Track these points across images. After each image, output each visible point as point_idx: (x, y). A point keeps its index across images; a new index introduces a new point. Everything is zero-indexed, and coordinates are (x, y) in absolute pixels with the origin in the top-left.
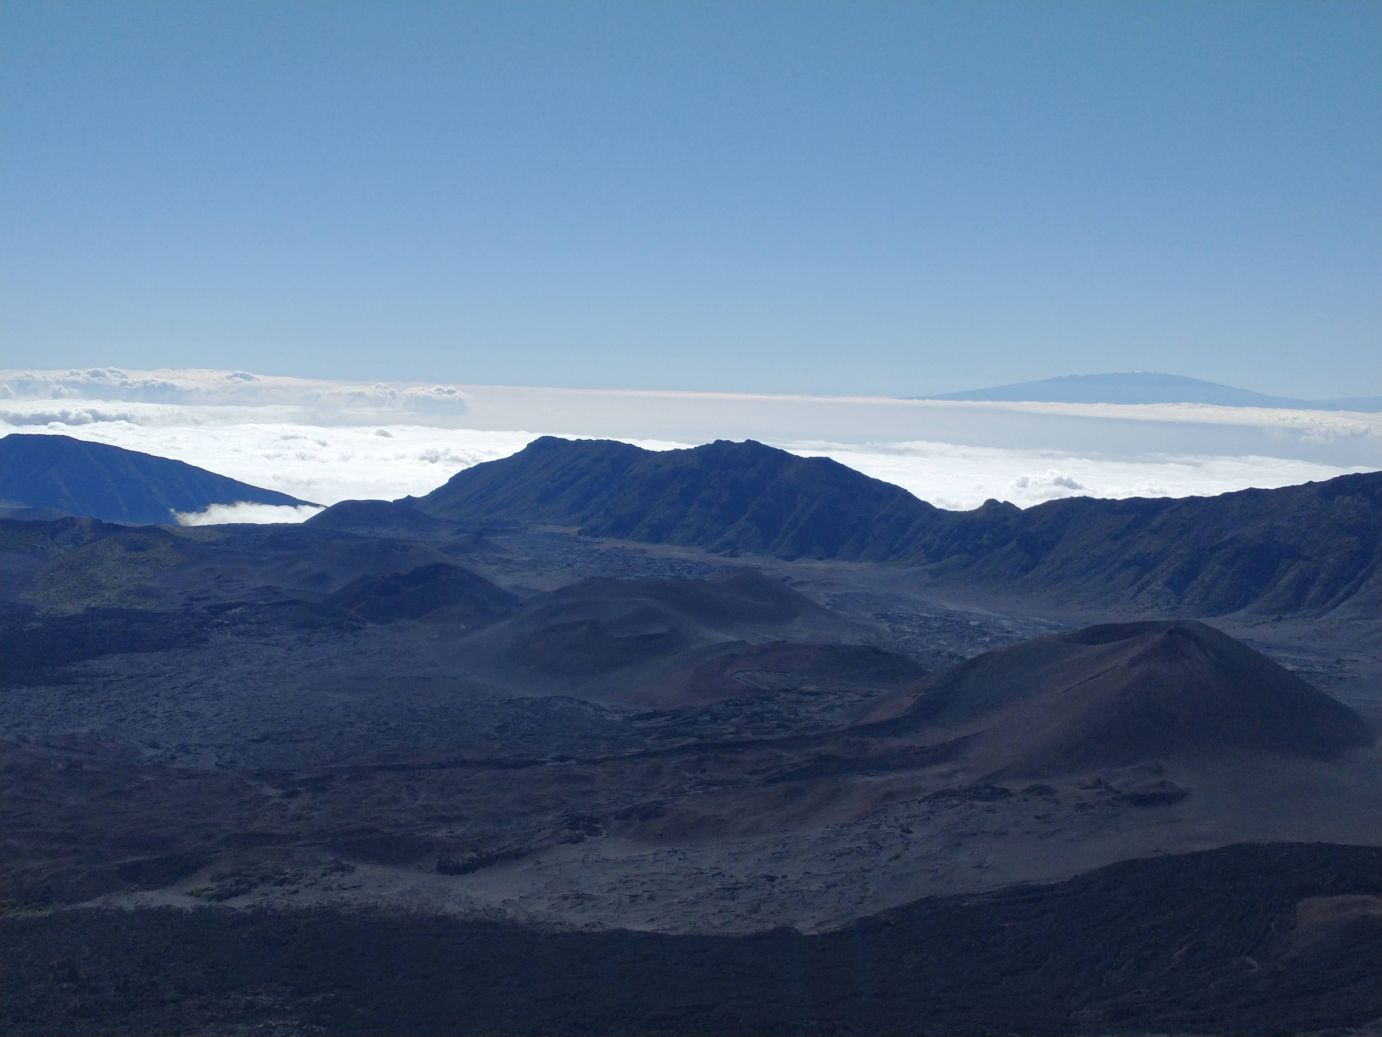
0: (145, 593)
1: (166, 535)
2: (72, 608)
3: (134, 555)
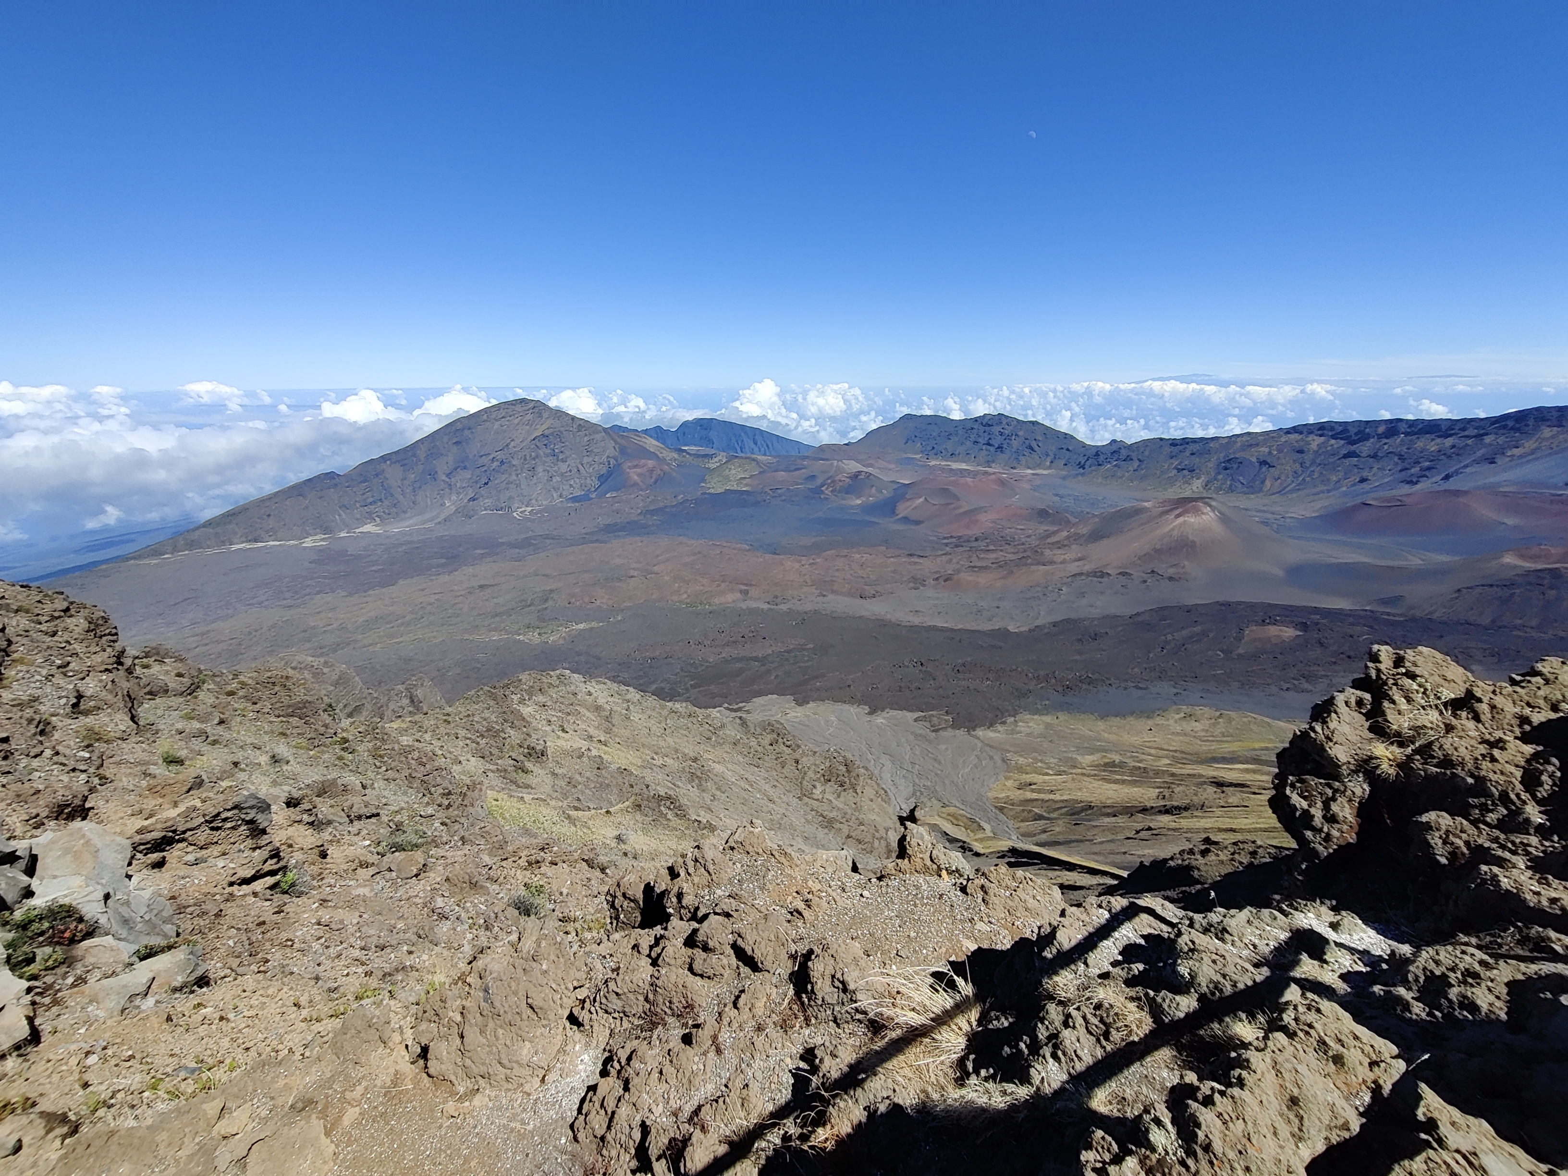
2: (721, 490)
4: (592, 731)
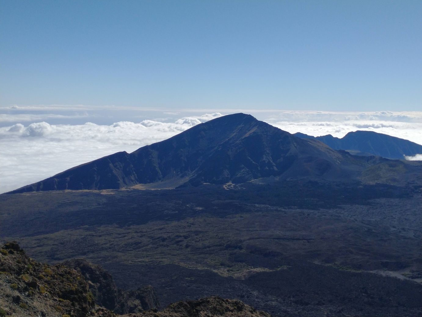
0: (394, 180)
1: (402, 163)
2: (372, 183)
3: (392, 168)
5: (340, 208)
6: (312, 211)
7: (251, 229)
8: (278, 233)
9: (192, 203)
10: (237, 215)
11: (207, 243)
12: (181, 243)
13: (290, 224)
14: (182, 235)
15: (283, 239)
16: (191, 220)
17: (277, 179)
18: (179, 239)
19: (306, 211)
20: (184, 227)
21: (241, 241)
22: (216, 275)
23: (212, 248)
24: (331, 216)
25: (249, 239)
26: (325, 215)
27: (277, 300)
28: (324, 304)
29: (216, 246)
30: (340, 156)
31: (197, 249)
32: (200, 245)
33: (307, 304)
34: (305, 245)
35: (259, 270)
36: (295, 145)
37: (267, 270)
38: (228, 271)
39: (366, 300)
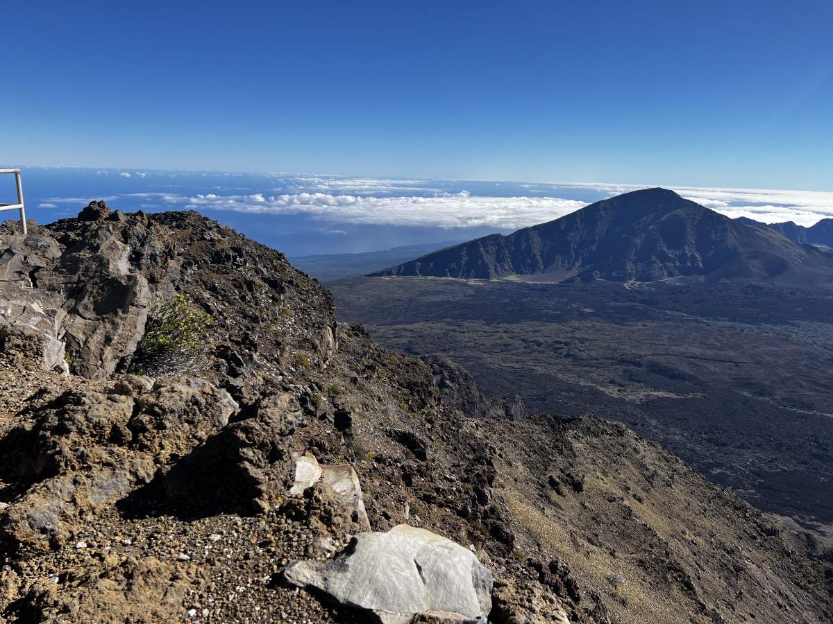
4: (630, 484)
5: (794, 325)
6: (749, 326)
7: (656, 342)
8: (696, 350)
9: (579, 303)
10: (639, 323)
11: (594, 354)
12: (560, 351)
13: (712, 339)
14: (562, 340)
15: (701, 359)
16: (576, 324)
17: (702, 279)
18: (559, 346)
19: (738, 325)
20: (567, 332)
21: (640, 356)
22: (602, 393)
23: (601, 361)
24: (778, 334)
25: (652, 355)
26: (767, 333)
27: (682, 435)
28: (749, 448)
29: (606, 358)
30: (803, 252)
31: (581, 360)
32: (584, 355)
33: (724, 445)
34: (732, 370)
35: (661, 394)
36: (735, 235)
37: (672, 396)
38: (619, 391)
39: (815, 451)
